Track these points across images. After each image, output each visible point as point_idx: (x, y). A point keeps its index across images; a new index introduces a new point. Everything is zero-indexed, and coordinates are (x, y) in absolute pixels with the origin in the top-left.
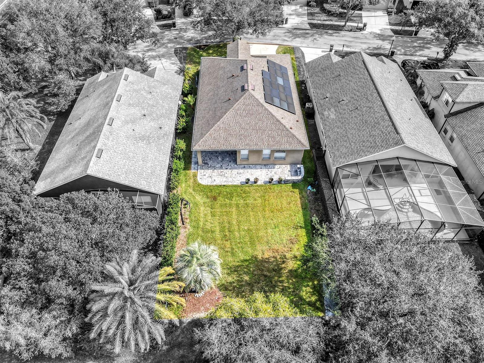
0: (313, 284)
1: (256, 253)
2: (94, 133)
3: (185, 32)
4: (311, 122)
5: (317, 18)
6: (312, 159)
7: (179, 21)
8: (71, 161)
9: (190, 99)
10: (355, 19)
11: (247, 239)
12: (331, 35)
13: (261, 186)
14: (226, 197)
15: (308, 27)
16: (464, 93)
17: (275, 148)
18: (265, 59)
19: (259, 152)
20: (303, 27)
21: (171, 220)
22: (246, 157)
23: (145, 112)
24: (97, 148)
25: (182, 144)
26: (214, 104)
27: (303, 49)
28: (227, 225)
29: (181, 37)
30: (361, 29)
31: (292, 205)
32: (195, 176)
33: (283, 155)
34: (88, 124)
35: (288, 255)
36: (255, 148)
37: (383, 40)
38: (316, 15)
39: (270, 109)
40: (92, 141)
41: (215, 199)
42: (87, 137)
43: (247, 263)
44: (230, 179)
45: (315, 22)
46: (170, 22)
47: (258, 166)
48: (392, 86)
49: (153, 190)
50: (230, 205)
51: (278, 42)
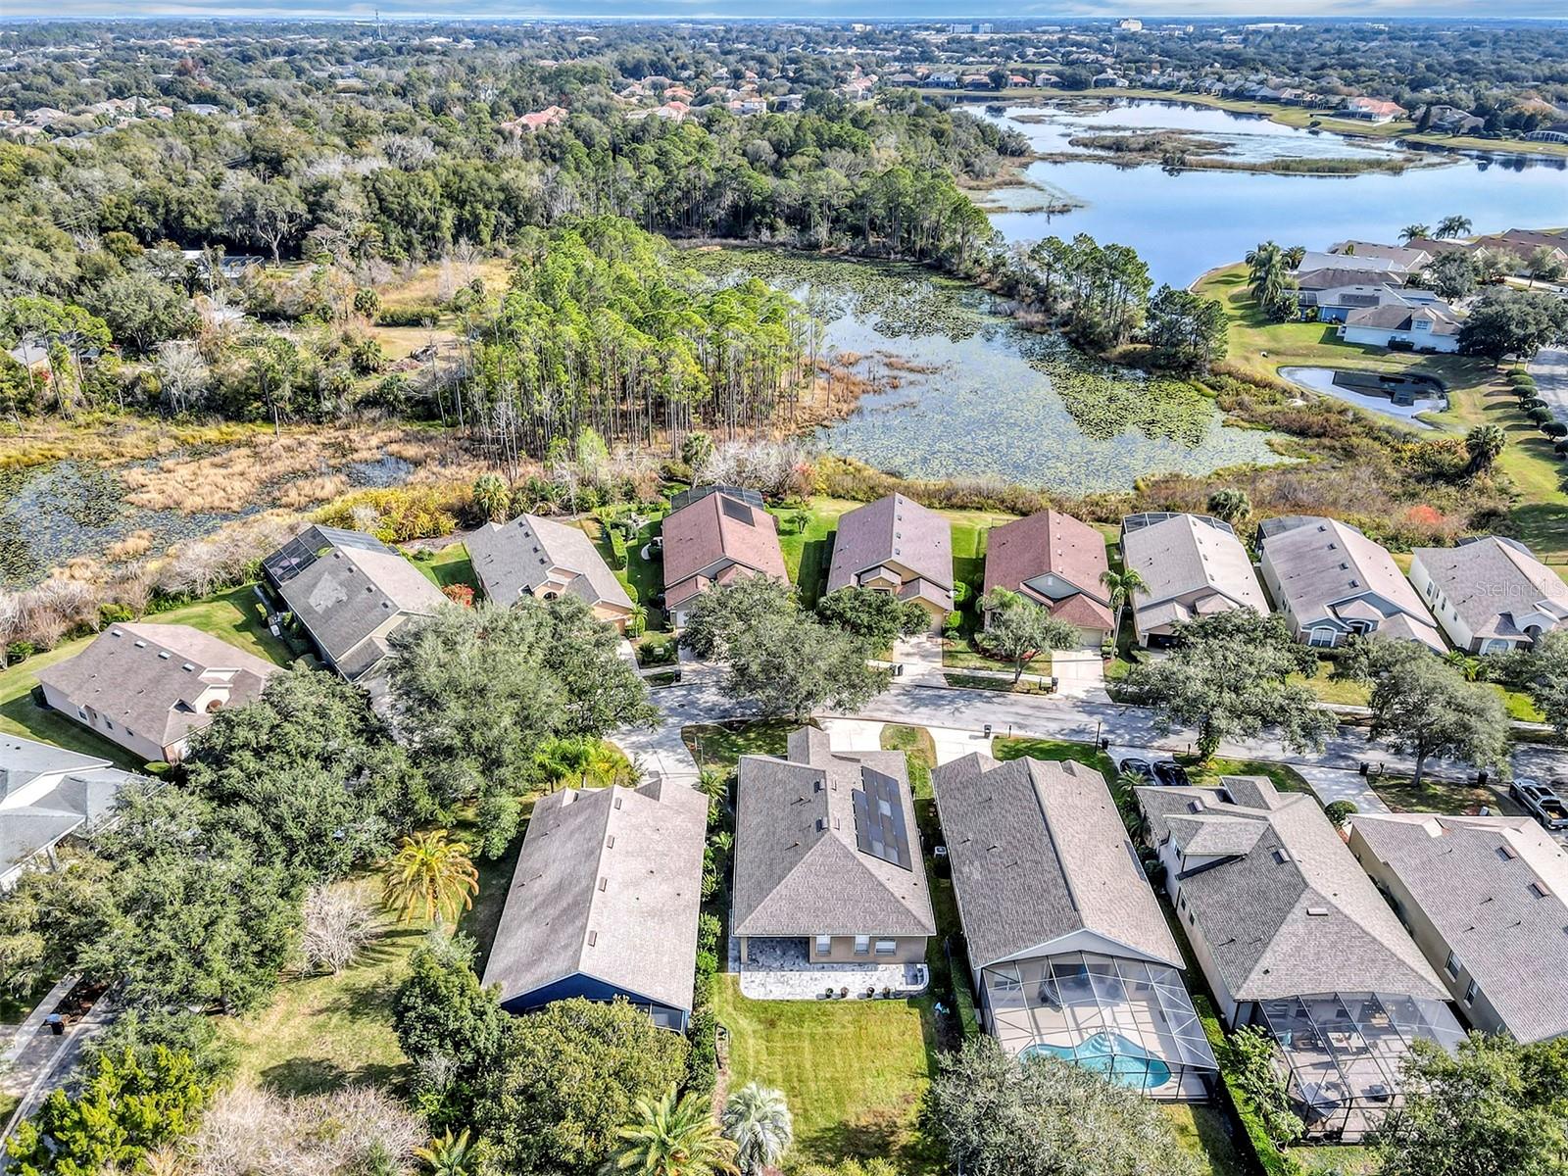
0: (942, 1169)
1: (845, 1117)
2: (576, 903)
3: (700, 691)
4: (944, 882)
5: (961, 664)
6: (943, 955)
7: (686, 668)
8: (540, 952)
9: (723, 839)
10: (1037, 665)
11: (831, 1094)
12: (989, 700)
13: (853, 1002)
14: (790, 1021)
15: (943, 682)
16: (1198, 839)
17: (876, 933)
18: (857, 767)
19: (849, 940)
20: (934, 683)
21: (705, 1056)
22: (826, 948)
23: (653, 866)
24: (588, 930)
25: (715, 925)
26: (769, 851)
27: (934, 732)
28: (795, 1071)
29: (693, 704)
30: (1048, 690)
31: (906, 1037)
32: (736, 983)
33: (891, 945)
34: (560, 888)
35: (900, 1122)
36: (841, 932)
37: (1091, 713)
38: (960, 656)
39: (866, 864)
40: (576, 917)
41: (772, 1024)
42: (565, 911)
43: (831, 1134)
44: (799, 990)
45: (957, 671)
46: (668, 669)
47: (847, 967)
48: (1082, 820)
49: (674, 1003)
50: (800, 1035)
51: (884, 715)
